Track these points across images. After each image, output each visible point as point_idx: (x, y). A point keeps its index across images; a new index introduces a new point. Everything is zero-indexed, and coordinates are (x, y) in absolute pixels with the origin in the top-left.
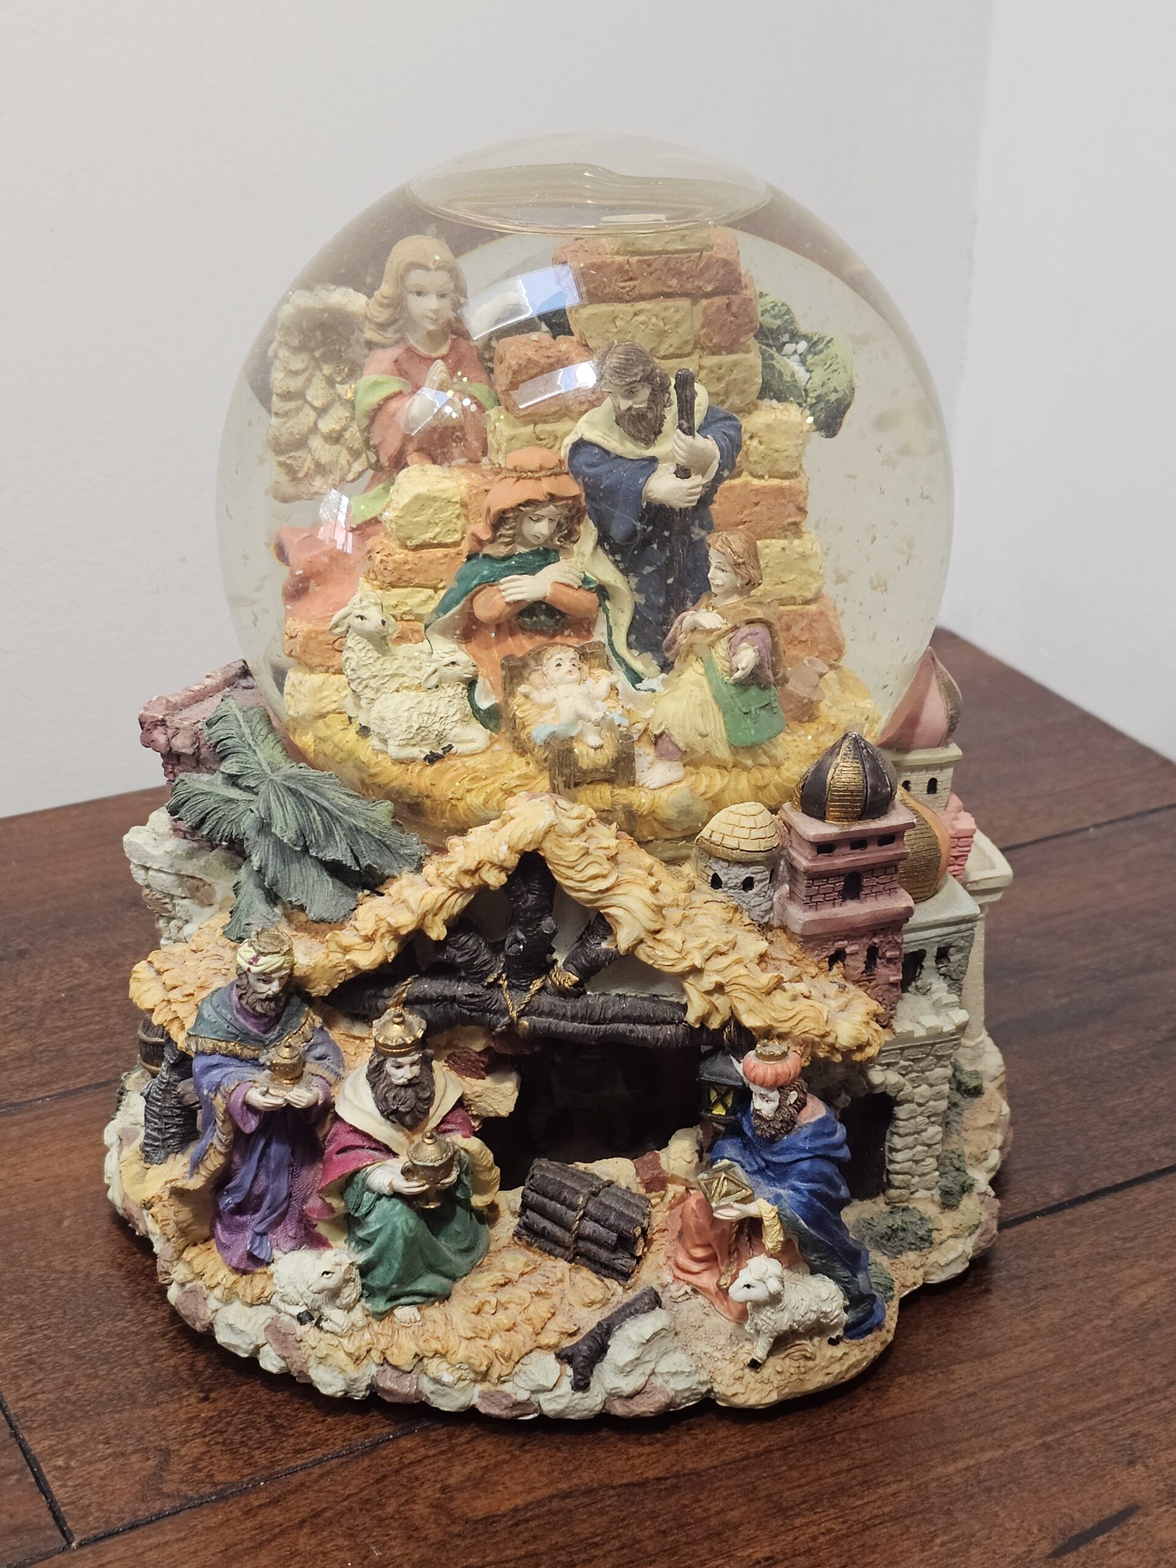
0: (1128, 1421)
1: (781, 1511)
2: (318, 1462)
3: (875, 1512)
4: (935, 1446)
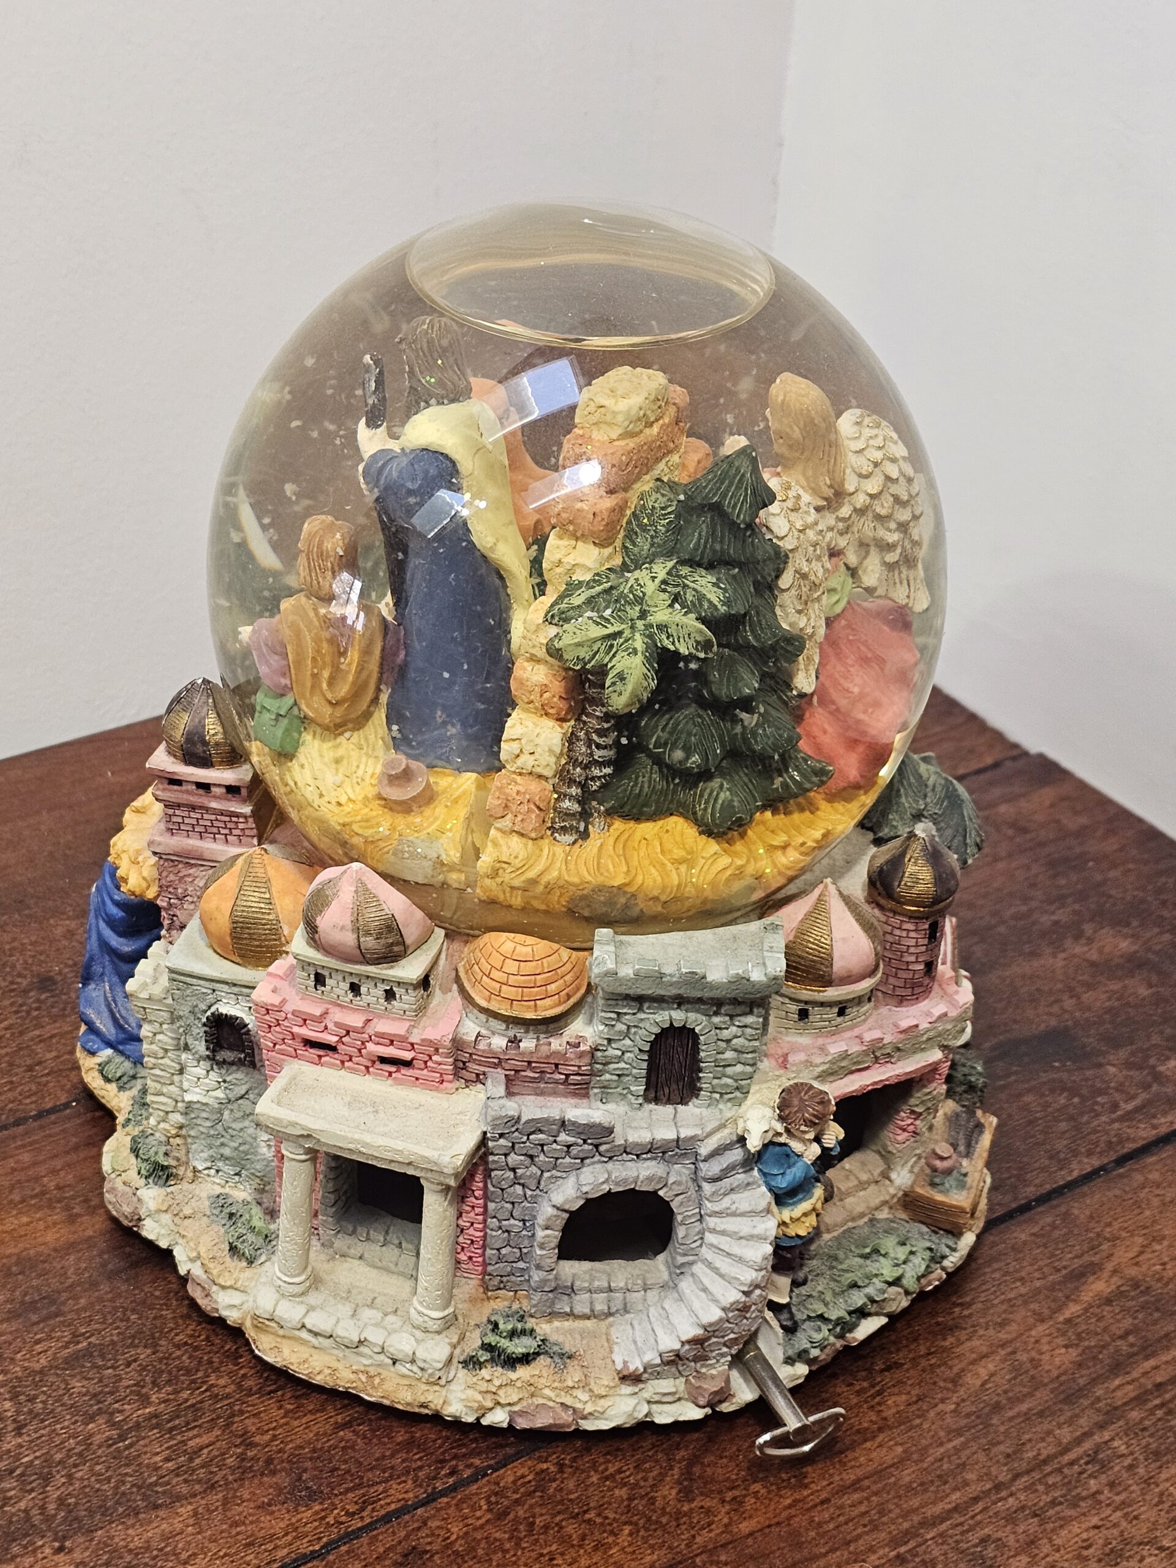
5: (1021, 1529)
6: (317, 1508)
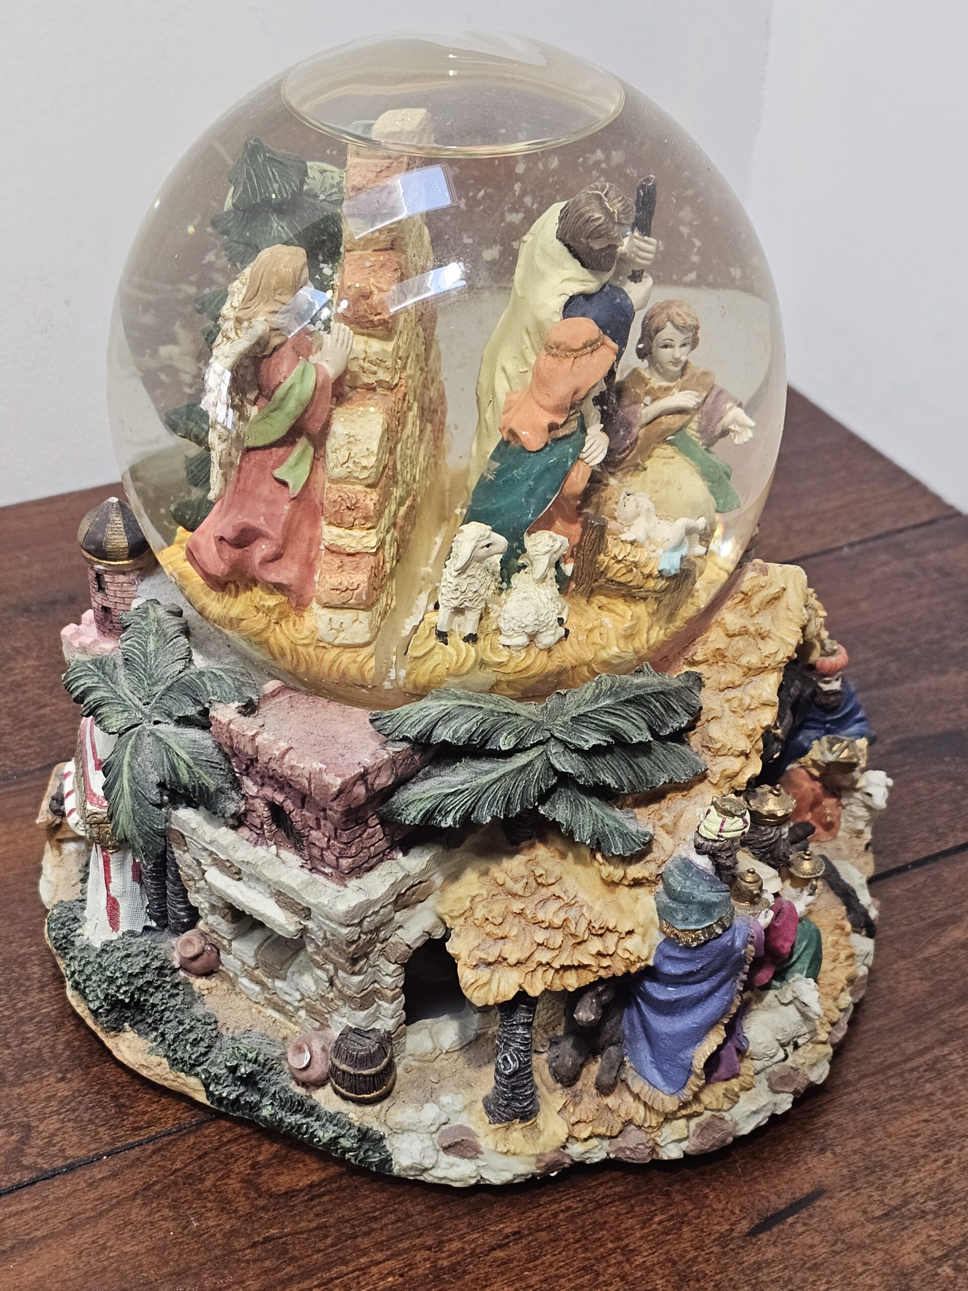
2: (151, 1140)
5: (861, 1117)
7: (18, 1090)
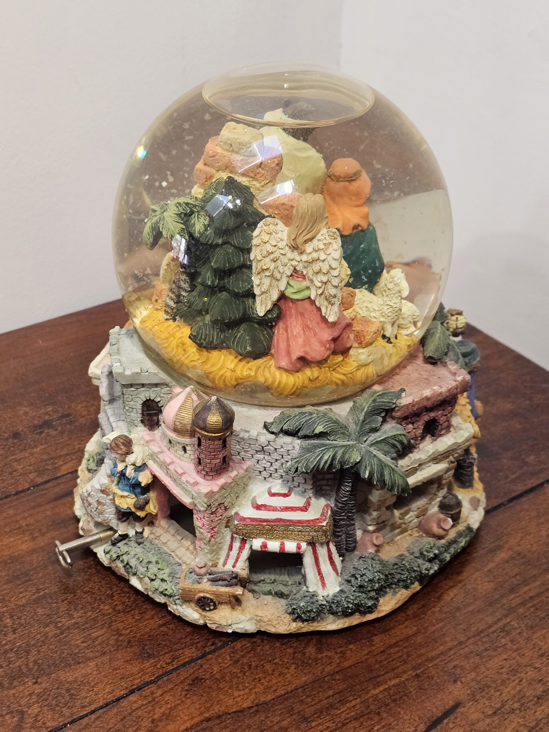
0: (452, 659)
1: (305, 719)
2: (93, 712)
3: (347, 716)
4: (369, 680)
5: (472, 661)
6: (152, 661)
7: (12, 692)
